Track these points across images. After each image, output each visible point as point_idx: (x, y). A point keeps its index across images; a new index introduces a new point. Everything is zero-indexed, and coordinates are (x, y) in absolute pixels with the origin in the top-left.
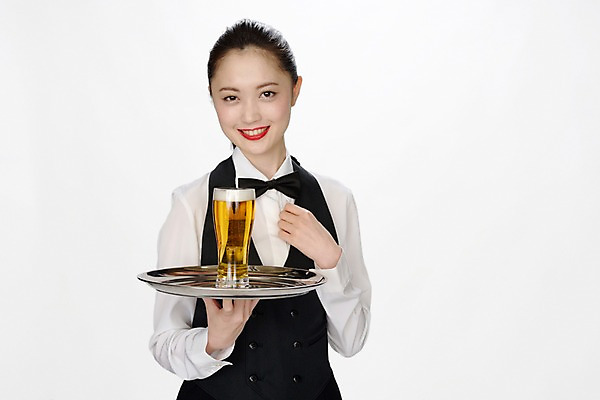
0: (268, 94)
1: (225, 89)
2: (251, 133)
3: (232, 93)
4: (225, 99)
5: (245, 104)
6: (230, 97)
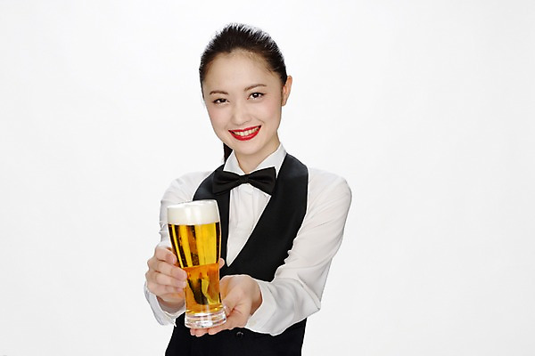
5: (234, 106)
6: (220, 100)
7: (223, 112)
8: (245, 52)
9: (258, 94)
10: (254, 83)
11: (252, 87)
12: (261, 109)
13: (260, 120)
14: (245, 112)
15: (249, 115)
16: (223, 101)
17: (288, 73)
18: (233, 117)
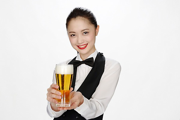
0: (86, 33)
1: (71, 32)
2: (81, 47)
3: (74, 34)
4: (71, 36)
5: (78, 37)
6: (73, 35)
7: (74, 39)
8: (81, 18)
9: (86, 32)
10: (85, 29)
11: (84, 30)
12: (88, 38)
13: (87, 42)
14: (82, 39)
15: (83, 40)
16: (74, 35)
17: (98, 24)
18: (78, 41)
